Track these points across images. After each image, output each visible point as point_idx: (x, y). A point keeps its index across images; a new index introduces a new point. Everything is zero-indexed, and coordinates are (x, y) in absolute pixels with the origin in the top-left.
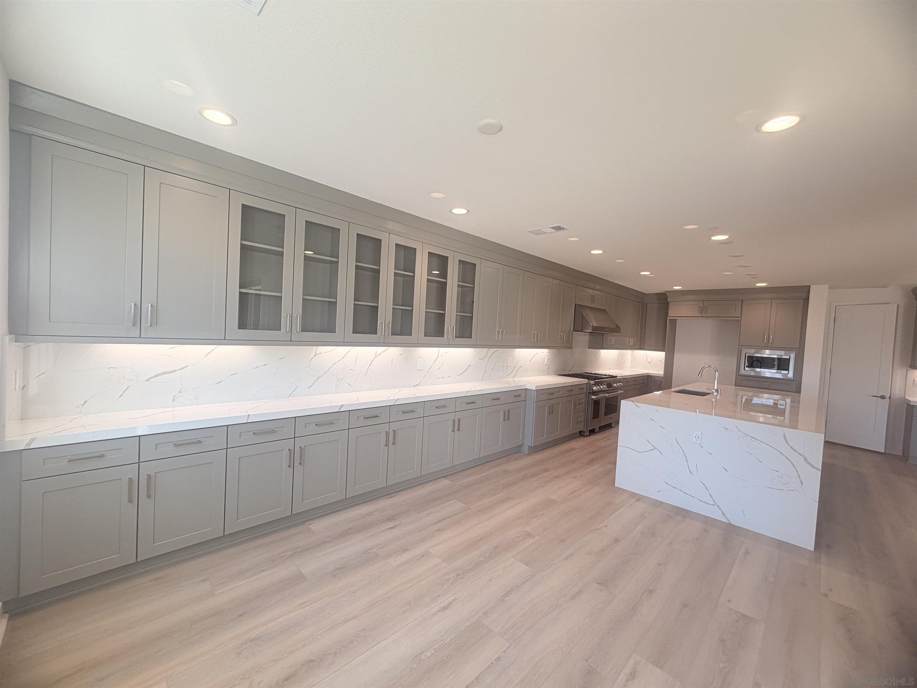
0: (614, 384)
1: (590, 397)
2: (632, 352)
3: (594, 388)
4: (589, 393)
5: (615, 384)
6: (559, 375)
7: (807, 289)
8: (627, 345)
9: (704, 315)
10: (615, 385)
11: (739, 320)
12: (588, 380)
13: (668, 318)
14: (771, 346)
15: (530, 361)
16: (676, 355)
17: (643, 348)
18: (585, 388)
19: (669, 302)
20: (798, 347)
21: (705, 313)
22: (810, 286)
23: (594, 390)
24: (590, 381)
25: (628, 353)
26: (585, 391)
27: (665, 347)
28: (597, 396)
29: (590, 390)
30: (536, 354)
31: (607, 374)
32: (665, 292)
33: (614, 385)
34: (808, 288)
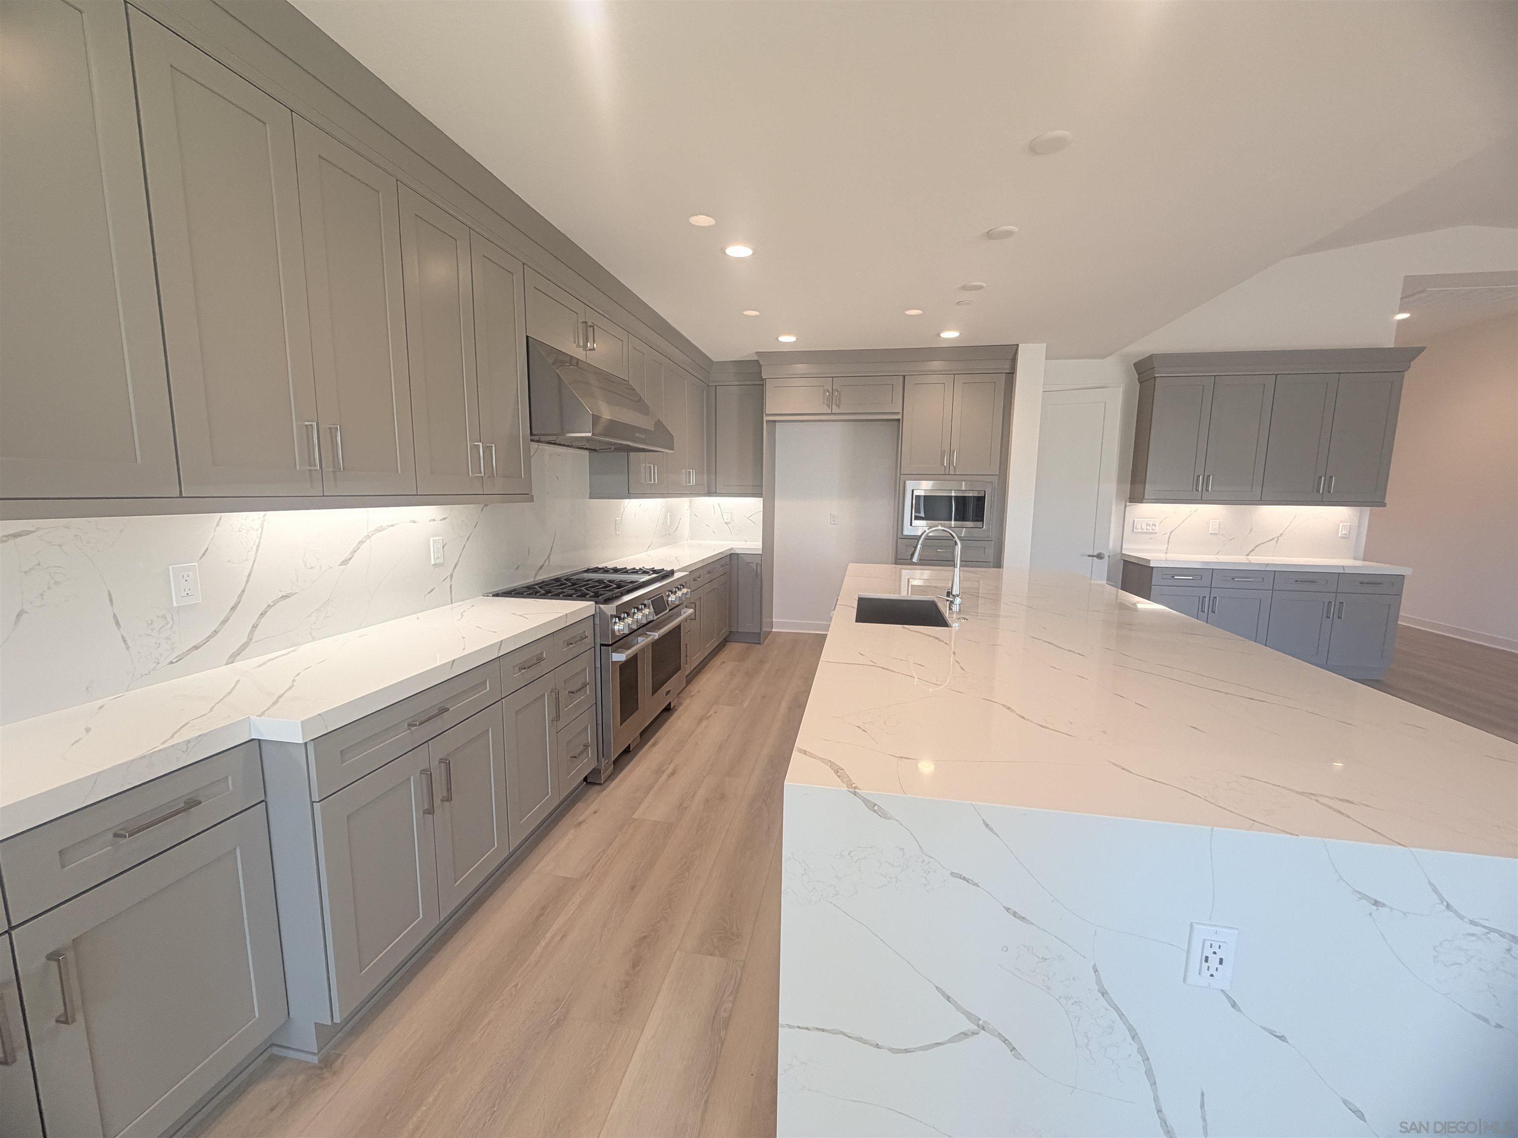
0: (669, 596)
1: (609, 657)
2: (690, 501)
3: (616, 627)
4: (602, 645)
5: (674, 597)
6: (497, 595)
7: (1010, 354)
8: (685, 484)
9: (835, 410)
10: (672, 598)
11: (898, 420)
12: (596, 603)
13: (766, 418)
14: (955, 472)
15: (345, 562)
16: (777, 503)
17: (714, 491)
18: (589, 633)
19: (765, 379)
20: (998, 473)
21: (838, 406)
22: (1018, 345)
23: (617, 633)
24: (601, 606)
25: (682, 504)
26: (589, 641)
27: (761, 486)
28: (630, 651)
29: (604, 634)
30: (379, 530)
31: (648, 566)
32: (756, 358)
33: (670, 599)
34: (1015, 349)
